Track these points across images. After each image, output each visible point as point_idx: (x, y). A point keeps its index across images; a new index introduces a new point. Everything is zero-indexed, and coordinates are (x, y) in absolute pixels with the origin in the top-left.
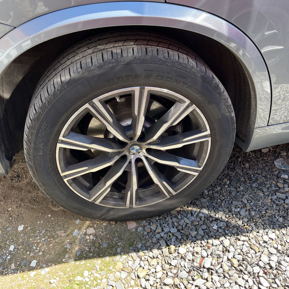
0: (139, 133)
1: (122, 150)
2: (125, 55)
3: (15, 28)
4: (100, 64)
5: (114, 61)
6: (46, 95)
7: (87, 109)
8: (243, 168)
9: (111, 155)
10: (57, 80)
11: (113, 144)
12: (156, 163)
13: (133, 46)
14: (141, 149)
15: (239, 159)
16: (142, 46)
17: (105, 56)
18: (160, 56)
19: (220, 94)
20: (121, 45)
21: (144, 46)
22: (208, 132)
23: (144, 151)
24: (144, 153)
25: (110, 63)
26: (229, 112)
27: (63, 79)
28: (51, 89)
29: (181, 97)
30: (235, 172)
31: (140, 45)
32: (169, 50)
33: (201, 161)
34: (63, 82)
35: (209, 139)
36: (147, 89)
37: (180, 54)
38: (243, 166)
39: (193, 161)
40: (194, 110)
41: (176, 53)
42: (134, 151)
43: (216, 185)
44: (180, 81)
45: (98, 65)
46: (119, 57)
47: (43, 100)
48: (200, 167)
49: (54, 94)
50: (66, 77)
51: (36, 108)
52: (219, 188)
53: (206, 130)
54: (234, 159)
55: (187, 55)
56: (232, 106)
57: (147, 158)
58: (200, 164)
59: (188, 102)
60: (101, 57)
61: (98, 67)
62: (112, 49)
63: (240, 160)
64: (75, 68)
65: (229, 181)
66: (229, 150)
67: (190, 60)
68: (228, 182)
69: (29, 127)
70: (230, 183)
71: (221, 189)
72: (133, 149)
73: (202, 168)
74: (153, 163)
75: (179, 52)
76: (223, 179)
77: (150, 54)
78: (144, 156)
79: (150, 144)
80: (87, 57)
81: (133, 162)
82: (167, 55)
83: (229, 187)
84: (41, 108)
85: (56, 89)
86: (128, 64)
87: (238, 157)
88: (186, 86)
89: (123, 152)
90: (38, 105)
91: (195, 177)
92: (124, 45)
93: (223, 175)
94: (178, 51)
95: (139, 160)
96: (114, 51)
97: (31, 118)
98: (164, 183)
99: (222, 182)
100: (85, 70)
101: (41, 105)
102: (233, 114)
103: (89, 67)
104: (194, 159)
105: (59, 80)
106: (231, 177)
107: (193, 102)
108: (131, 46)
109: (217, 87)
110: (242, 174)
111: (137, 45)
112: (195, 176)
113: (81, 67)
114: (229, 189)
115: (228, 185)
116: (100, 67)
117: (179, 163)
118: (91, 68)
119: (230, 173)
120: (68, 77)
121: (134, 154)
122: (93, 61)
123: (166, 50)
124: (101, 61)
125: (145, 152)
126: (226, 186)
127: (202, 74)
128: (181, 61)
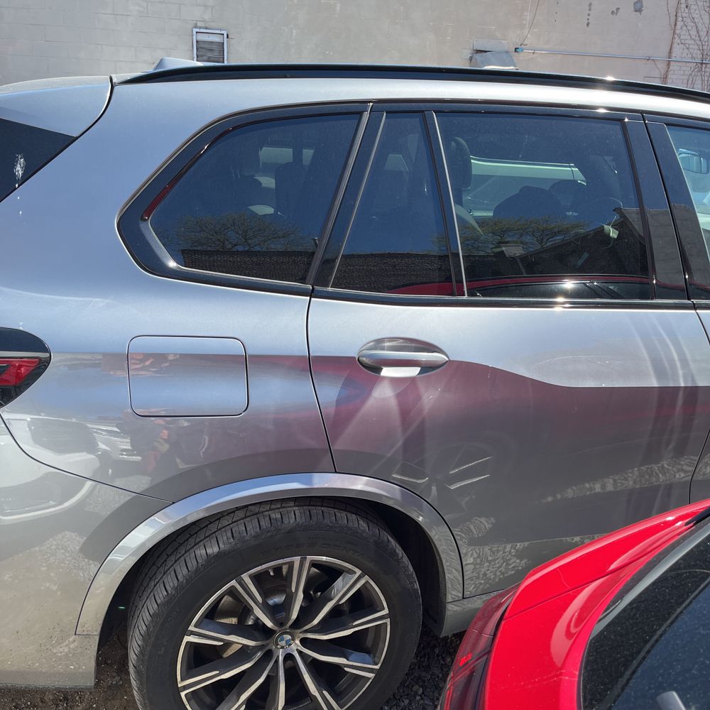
0: (294, 615)
1: (268, 642)
2: (286, 521)
3: (173, 503)
4: (256, 532)
5: (273, 528)
6: (185, 571)
7: (233, 587)
8: (442, 664)
9: (251, 650)
10: (201, 552)
11: (256, 634)
12: (314, 660)
13: (294, 508)
14: (293, 639)
15: (435, 650)
16: (304, 508)
17: (262, 523)
18: (327, 521)
19: (398, 561)
20: (279, 506)
21: (307, 507)
22: (386, 611)
23: (298, 642)
24: (298, 646)
25: (269, 531)
26: (411, 583)
27: (209, 551)
28: (192, 564)
29: (350, 566)
30: (431, 672)
31: (301, 506)
32: (335, 510)
33: (377, 655)
34: (210, 555)
35: (388, 621)
36: (309, 558)
37: (349, 515)
38: (442, 662)
39: (367, 655)
40: (367, 582)
41: (344, 514)
42: (283, 643)
43: (401, 697)
44: (350, 549)
45: (253, 534)
46: (279, 523)
47: (179, 577)
48: (376, 664)
49: (196, 570)
50: (213, 549)
51: (168, 588)
52: (407, 702)
53: (384, 609)
54: (429, 650)
55: (356, 514)
56: (414, 575)
57: (300, 653)
58: (376, 660)
59: (359, 572)
60: (257, 524)
61: (254, 537)
62: (270, 512)
63: (437, 652)
64: (225, 538)
65: (421, 689)
66: (415, 636)
67: (361, 522)
68: (421, 691)
69: (153, 614)
70: (423, 693)
71: (410, 704)
72: (282, 640)
73: (380, 665)
74: (309, 661)
75: (348, 511)
76: (413, 686)
77: (314, 519)
78: (297, 650)
79: (306, 631)
80: (239, 522)
81: (281, 659)
82: (334, 518)
83: (422, 699)
84: (176, 589)
85: (200, 565)
86: (289, 532)
87: (435, 646)
88: (357, 554)
89: (268, 644)
90: (171, 584)
91: (371, 681)
92: (284, 507)
93: (412, 679)
94: (345, 510)
95: (289, 657)
96: (273, 516)
97: (159, 601)
98: (325, 692)
99: (412, 690)
100: (238, 540)
101: (176, 585)
102: (417, 586)
103: (243, 537)
104: (368, 652)
105: (203, 552)
106: (424, 682)
107: (365, 572)
108: (291, 509)
109: (394, 553)
110: (440, 675)
111: (297, 506)
112: (370, 678)
113: (233, 537)
114: (422, 702)
115: (420, 696)
116: (257, 536)
117: (348, 660)
118: (246, 538)
119: (424, 674)
120: (216, 550)
121: (282, 647)
122: (248, 529)
123: (332, 511)
124: (258, 530)
125: (299, 644)
126: (418, 698)
127: (376, 539)
128: (350, 524)
